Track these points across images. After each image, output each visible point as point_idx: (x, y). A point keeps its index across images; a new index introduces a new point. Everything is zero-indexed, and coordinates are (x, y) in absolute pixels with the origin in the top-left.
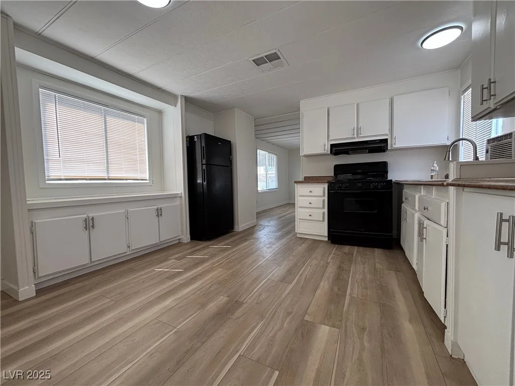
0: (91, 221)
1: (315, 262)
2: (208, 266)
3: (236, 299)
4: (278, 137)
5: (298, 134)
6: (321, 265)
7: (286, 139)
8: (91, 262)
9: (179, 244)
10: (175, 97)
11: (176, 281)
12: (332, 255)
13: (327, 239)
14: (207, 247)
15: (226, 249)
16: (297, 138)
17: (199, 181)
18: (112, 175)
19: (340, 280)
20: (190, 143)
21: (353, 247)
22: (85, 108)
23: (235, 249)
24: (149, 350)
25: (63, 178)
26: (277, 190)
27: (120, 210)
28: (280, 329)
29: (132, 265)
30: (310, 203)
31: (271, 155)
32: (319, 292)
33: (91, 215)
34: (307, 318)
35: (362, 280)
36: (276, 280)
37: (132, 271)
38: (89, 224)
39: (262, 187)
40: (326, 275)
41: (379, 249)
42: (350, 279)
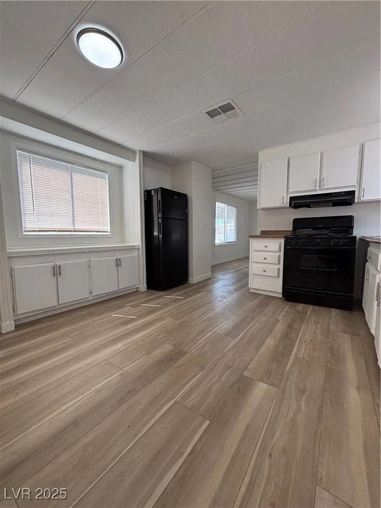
0: (58, 268)
1: (264, 319)
2: (160, 314)
3: (180, 349)
4: (235, 189)
5: (255, 187)
6: (270, 322)
7: (245, 191)
8: (59, 305)
9: (137, 292)
10: (134, 152)
11: (128, 327)
12: (283, 313)
13: (281, 296)
14: (161, 297)
15: (179, 300)
16: (255, 190)
17: (156, 234)
18: (77, 227)
19: (288, 338)
20: (148, 197)
21: (307, 305)
22: (55, 167)
23: (186, 301)
24: (98, 386)
25: (37, 229)
26: (236, 243)
27: (83, 260)
28: (218, 381)
29: (93, 309)
30: (265, 259)
31: (230, 207)
32: (263, 349)
33: (58, 263)
34: (246, 373)
35: (311, 340)
36: (221, 333)
37: (92, 314)
38: (57, 271)
39: (219, 239)
40: (274, 332)
41: (337, 310)
42: (299, 338)
